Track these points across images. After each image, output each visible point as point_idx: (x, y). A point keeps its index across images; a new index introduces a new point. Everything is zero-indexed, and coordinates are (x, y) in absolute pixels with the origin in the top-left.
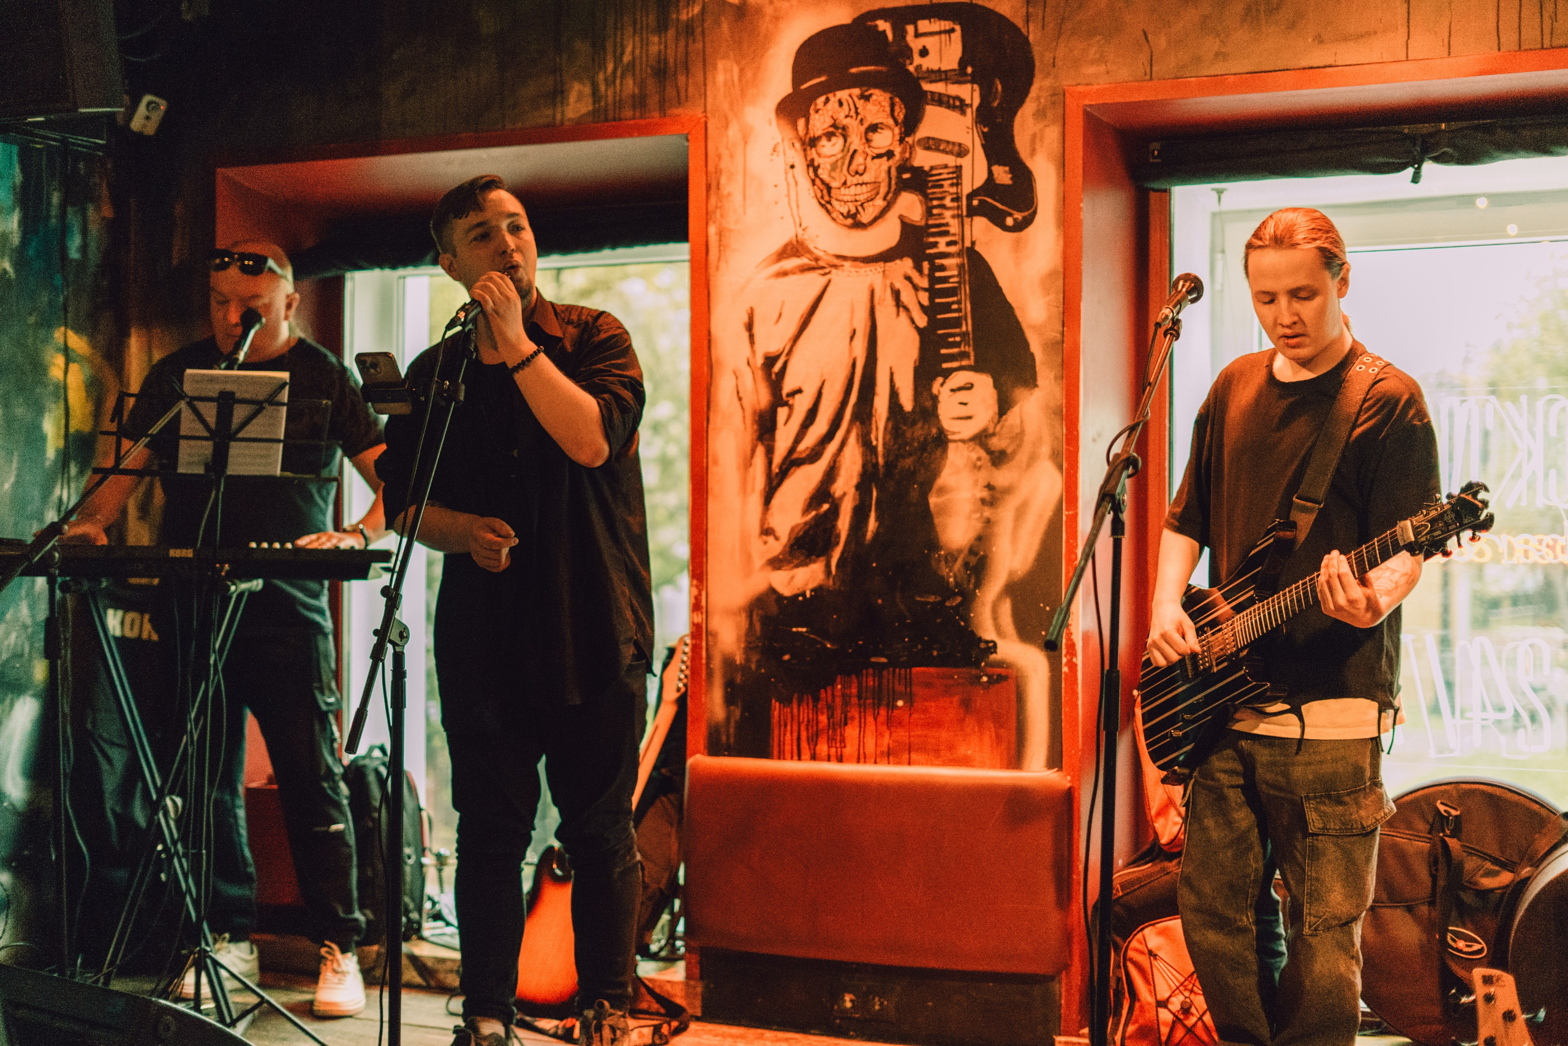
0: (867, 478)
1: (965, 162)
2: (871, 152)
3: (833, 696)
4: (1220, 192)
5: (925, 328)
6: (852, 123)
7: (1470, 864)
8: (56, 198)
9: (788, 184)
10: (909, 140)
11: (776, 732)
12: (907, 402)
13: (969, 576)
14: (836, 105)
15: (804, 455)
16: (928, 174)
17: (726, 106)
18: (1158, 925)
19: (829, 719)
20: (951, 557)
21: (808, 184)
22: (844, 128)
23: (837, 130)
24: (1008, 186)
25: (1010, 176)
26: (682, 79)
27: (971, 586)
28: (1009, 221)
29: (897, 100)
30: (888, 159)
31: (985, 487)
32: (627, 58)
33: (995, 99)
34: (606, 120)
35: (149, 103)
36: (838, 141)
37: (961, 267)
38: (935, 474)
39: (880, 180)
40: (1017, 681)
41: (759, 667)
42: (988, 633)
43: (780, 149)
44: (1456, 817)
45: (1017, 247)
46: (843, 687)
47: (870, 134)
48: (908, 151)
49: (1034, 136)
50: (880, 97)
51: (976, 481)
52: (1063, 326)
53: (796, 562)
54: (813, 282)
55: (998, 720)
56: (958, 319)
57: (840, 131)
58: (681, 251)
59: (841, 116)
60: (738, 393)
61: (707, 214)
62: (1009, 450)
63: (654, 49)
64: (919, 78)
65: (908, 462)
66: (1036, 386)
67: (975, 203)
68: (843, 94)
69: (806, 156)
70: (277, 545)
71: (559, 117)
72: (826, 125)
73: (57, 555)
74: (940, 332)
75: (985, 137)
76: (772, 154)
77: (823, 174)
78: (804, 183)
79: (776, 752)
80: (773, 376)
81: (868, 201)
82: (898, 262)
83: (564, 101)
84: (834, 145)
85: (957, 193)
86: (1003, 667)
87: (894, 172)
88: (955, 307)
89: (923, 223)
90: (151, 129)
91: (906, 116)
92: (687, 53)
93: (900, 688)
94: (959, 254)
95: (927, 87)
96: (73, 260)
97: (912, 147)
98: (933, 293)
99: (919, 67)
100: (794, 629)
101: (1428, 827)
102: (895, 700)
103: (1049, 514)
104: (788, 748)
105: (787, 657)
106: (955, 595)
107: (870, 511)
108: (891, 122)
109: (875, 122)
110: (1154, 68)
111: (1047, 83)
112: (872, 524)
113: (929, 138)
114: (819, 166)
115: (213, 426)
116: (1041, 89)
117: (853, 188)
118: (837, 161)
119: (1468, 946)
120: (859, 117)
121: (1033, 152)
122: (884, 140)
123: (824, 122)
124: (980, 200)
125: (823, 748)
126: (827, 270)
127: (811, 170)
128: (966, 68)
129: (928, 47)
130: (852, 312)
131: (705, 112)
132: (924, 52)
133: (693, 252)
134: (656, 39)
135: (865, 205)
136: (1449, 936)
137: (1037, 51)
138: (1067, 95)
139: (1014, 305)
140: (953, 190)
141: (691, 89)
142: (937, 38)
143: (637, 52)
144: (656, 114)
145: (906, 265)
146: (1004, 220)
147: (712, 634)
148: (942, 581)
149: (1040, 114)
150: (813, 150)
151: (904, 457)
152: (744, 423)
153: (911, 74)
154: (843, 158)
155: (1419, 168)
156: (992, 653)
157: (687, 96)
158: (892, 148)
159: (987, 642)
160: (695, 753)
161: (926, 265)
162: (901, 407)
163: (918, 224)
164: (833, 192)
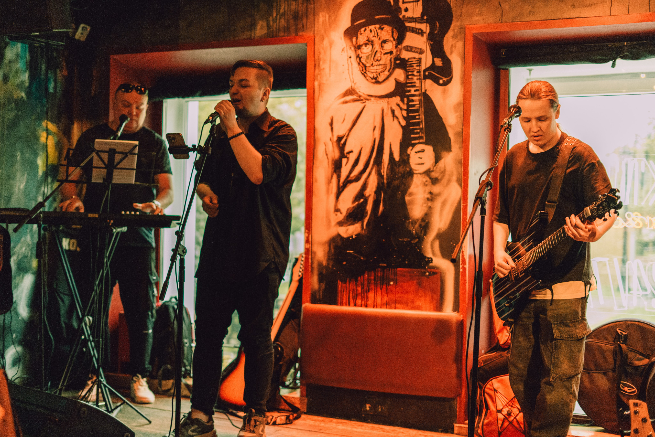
0: (380, 188)
1: (423, 56)
2: (383, 52)
3: (364, 280)
4: (530, 70)
5: (404, 126)
6: (376, 40)
7: (631, 355)
8: (44, 67)
9: (348, 65)
10: (400, 47)
11: (340, 294)
12: (397, 157)
13: (421, 230)
14: (369, 32)
15: (353, 179)
16: (407, 61)
17: (323, 31)
18: (498, 378)
19: (362, 289)
20: (414, 222)
21: (357, 65)
22: (372, 41)
23: (369, 42)
24: (441, 67)
25: (442, 62)
26: (304, 21)
27: (422, 235)
28: (441, 82)
29: (395, 30)
30: (391, 55)
31: (429, 193)
32: (282, 11)
33: (435, 30)
34: (273, 37)
35: (83, 28)
36: (370, 47)
37: (420, 100)
38: (408, 187)
39: (387, 63)
40: (441, 275)
41: (333, 267)
42: (429, 254)
43: (345, 50)
44: (625, 335)
45: (444, 92)
46: (368, 276)
47: (383, 44)
48: (399, 51)
49: (452, 46)
50: (387, 28)
51: (425, 191)
52: (463, 126)
53: (349, 223)
54: (358, 106)
55: (433, 291)
56: (419, 122)
57: (370, 43)
58: (304, 92)
59: (371, 36)
60: (326, 152)
61: (314, 76)
62: (439, 178)
63: (293, 7)
64: (404, 21)
65: (396, 182)
66: (451, 151)
67: (427, 73)
68: (372, 27)
69: (356, 52)
70: (133, 213)
71: (253, 35)
72: (365, 40)
73: (42, 215)
74: (411, 128)
75: (431, 45)
76: (342, 52)
77: (363, 60)
78: (355, 64)
79: (339, 302)
80: (341, 145)
81: (382, 72)
82: (394, 98)
83: (255, 29)
84: (368, 48)
85: (419, 69)
86: (435, 269)
87: (393, 60)
88: (417, 117)
89: (405, 82)
90: (83, 39)
91: (398, 37)
92: (307, 9)
93: (392, 277)
94: (419, 95)
95: (407, 24)
96: (50, 93)
97: (401, 50)
98: (408, 111)
99: (404, 16)
100: (348, 251)
101: (613, 339)
102: (390, 282)
103: (455, 205)
104: (344, 301)
105: (344, 263)
106: (415, 238)
107: (380, 202)
108: (392, 39)
109: (385, 39)
110: (504, 18)
111: (458, 23)
112: (381, 208)
113: (408, 46)
114: (361, 57)
115: (107, 163)
116: (455, 26)
117: (375, 67)
118: (369, 56)
119: (629, 390)
120: (379, 37)
121: (451, 53)
122: (389, 46)
123: (364, 38)
124: (429, 73)
125: (359, 301)
126: (364, 101)
127: (358, 59)
128: (424, 17)
129: (408, 8)
130: (374, 118)
131: (314, 34)
132: (406, 10)
133: (308, 93)
134: (294, 3)
135: (381, 74)
136: (621, 385)
137: (454, 9)
138: (466, 29)
139: (442, 117)
140: (418, 68)
141: (308, 24)
142: (412, 4)
143: (286, 8)
144: (294, 35)
145: (397, 99)
146: (439, 81)
147: (313, 253)
148: (410, 232)
149: (455, 36)
150: (359, 51)
151: (395, 180)
152: (328, 164)
153: (400, 19)
154: (372, 54)
155: (615, 61)
156: (430, 263)
157: (306, 27)
158: (392, 50)
159: (429, 258)
160: (305, 303)
161: (406, 100)
162: (394, 159)
163: (403, 82)
164: (367, 68)
